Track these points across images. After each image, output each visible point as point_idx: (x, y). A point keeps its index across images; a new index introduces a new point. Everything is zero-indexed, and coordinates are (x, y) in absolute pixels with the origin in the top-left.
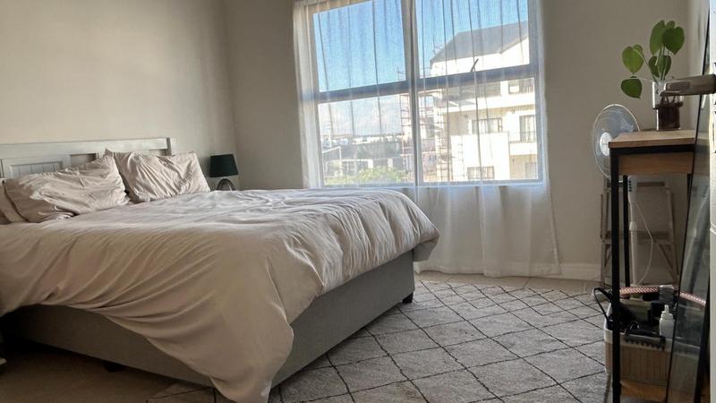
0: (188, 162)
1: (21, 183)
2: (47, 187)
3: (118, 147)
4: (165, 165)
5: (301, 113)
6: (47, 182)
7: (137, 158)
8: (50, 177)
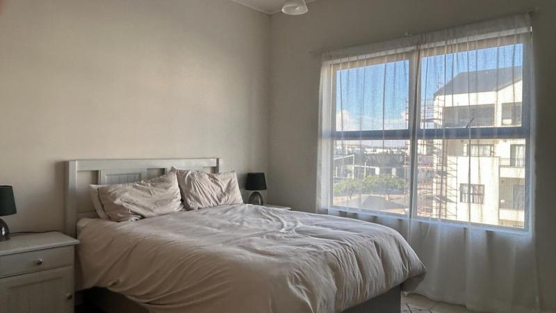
0: (229, 180)
1: (109, 191)
2: (127, 195)
3: (181, 165)
4: (212, 181)
5: (319, 148)
6: (126, 191)
7: (192, 174)
8: (129, 187)
